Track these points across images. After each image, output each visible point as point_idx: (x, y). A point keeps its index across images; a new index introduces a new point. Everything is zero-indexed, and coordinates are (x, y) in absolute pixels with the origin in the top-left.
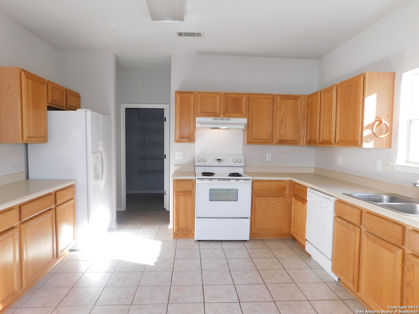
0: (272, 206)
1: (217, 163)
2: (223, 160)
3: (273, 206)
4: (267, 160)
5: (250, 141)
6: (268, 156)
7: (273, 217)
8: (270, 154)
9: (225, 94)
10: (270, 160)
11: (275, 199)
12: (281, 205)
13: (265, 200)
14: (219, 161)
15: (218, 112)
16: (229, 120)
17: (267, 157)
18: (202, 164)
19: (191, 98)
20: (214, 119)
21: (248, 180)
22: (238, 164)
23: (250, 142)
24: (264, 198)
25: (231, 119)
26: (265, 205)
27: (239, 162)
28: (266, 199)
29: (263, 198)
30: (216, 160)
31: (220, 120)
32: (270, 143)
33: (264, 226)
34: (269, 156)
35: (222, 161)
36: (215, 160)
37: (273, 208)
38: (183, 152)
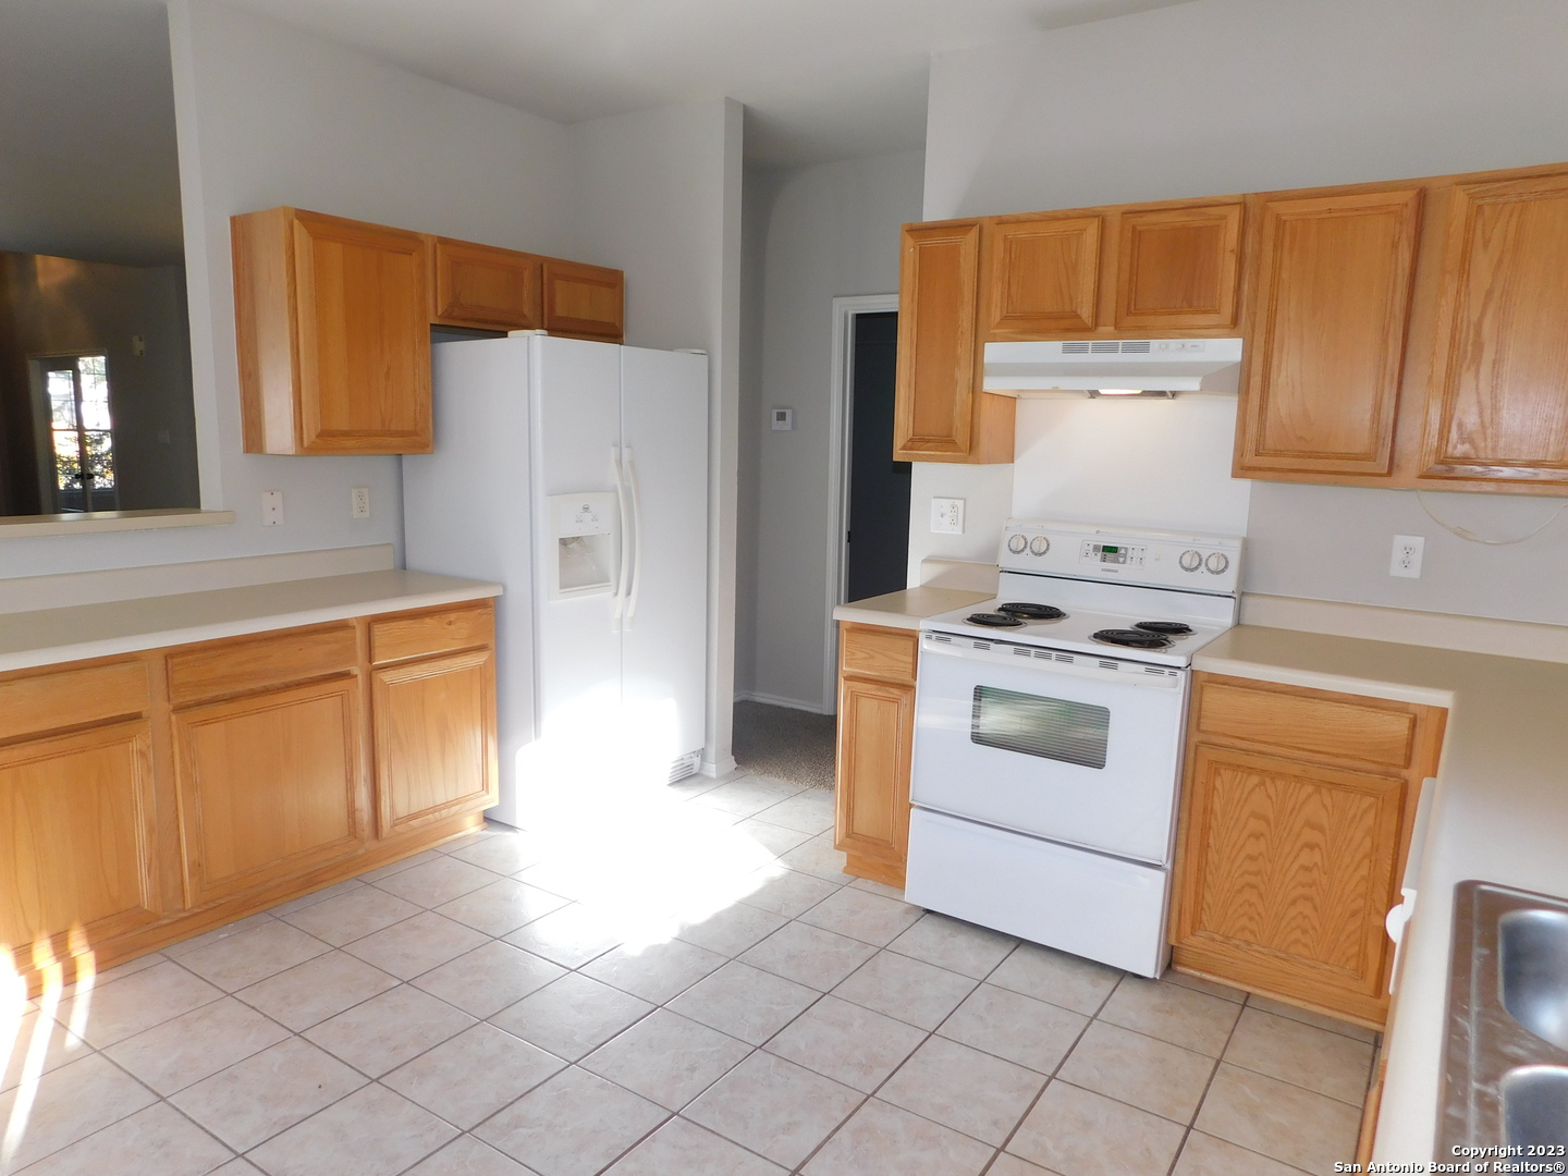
0: (1310, 835)
1: (1095, 567)
2: (1130, 551)
3: (1316, 837)
4: (1396, 570)
5: (1250, 460)
6: (1407, 553)
7: (1306, 898)
8: (1418, 542)
9: (1124, 213)
10: (1414, 572)
11: (1328, 801)
12: (1367, 844)
13: (1269, 797)
14: (1109, 555)
15: (1086, 312)
16: (1146, 349)
17: (1398, 554)
18: (1025, 562)
19: (962, 252)
20: (1066, 350)
21: (1167, 670)
22: (1202, 580)
23: (1250, 469)
24: (1262, 783)
25: (1154, 344)
26: (1267, 821)
27: (1209, 569)
28: (1271, 790)
29: (1255, 779)
30: (1096, 548)
31: (1096, 350)
32: (1381, 475)
33: (1252, 932)
34: (1408, 550)
35: (1125, 556)
36: (1091, 548)
37: (1311, 846)
38: (960, 503)
